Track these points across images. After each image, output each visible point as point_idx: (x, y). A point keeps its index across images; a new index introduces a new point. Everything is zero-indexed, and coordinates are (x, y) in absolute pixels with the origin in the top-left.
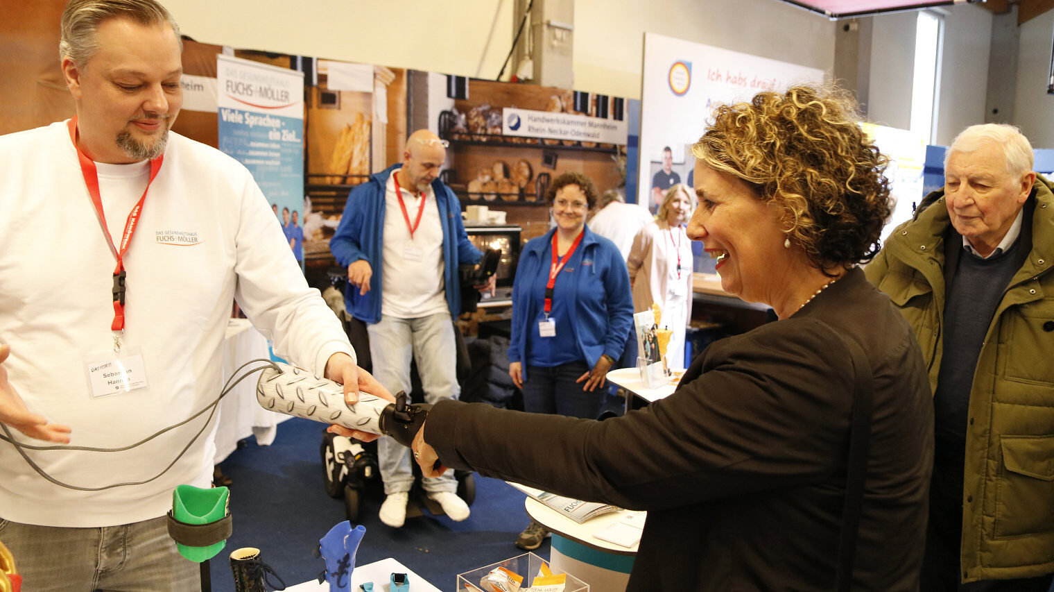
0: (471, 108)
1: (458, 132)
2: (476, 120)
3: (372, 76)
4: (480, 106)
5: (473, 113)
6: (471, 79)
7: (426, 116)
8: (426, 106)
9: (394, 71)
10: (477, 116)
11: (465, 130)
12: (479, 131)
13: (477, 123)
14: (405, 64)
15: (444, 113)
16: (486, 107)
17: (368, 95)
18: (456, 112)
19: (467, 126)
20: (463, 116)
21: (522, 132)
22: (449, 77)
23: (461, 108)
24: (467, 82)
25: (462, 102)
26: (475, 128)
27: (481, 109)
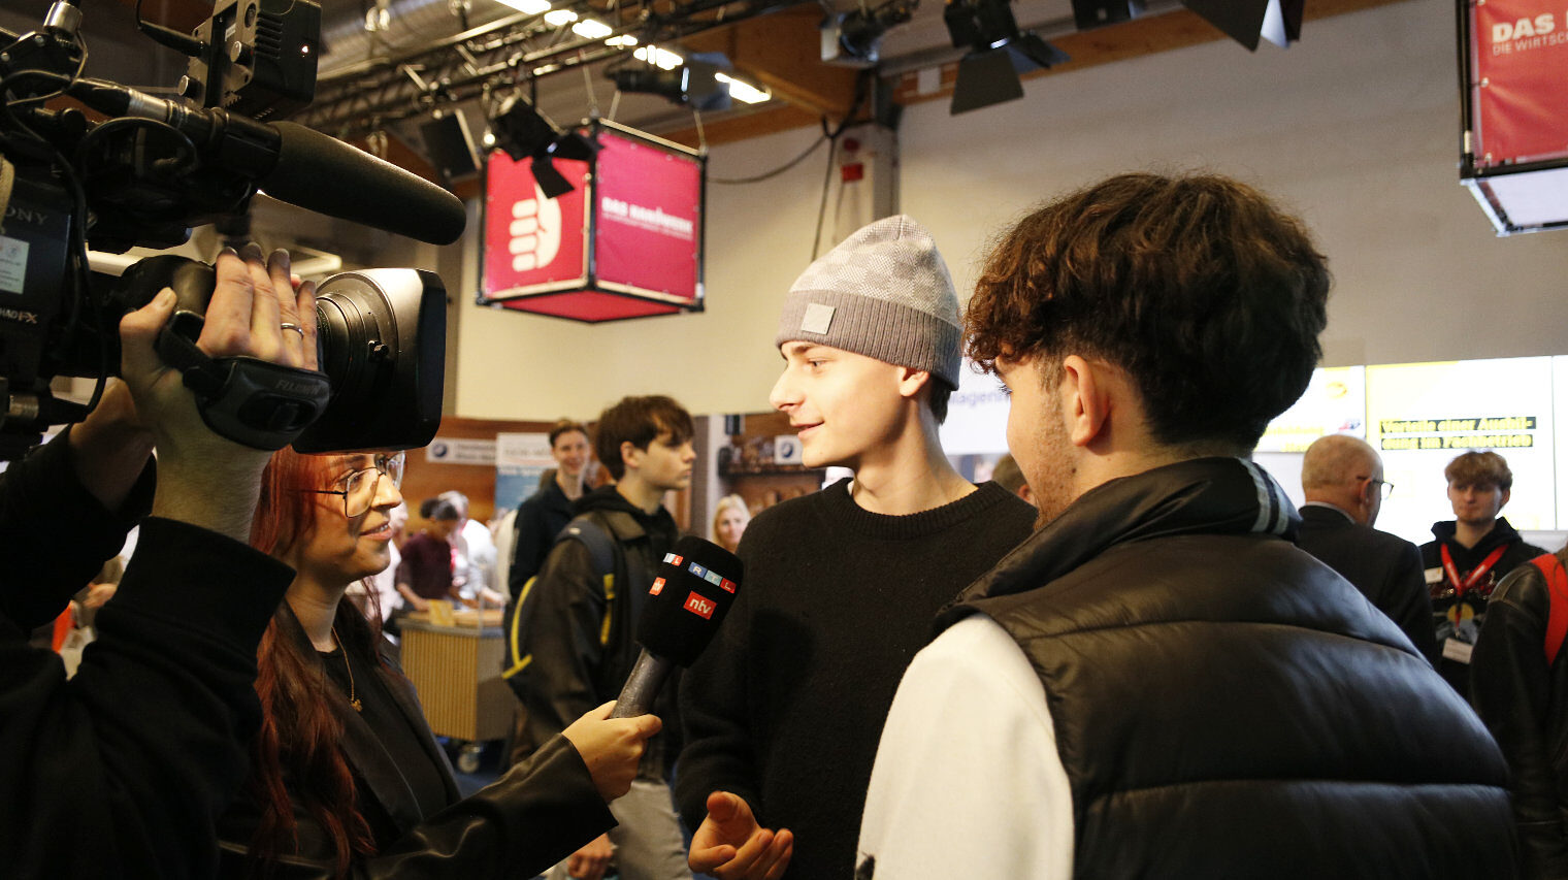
0: (745, 441)
1: (734, 466)
2: (750, 452)
4: (753, 439)
5: (748, 446)
6: (746, 415)
7: (707, 455)
8: (708, 446)
10: (751, 448)
11: (740, 464)
12: (753, 463)
13: (751, 455)
15: (723, 449)
16: (758, 439)
18: (731, 448)
20: (738, 450)
21: (794, 459)
22: (727, 416)
23: (737, 443)
24: (742, 418)
25: (738, 438)
26: (749, 460)
27: (754, 442)
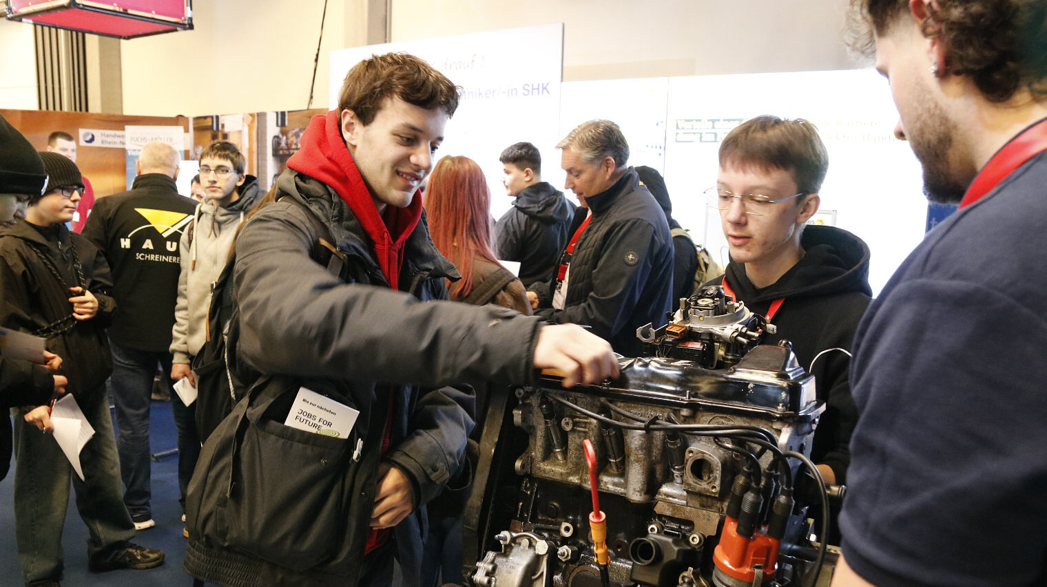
0: (288, 131)
1: (282, 149)
2: (291, 139)
3: (242, 120)
4: (293, 130)
5: (290, 135)
6: (289, 112)
7: (266, 140)
8: (266, 134)
9: (252, 115)
10: (292, 136)
11: (286, 148)
12: (294, 147)
13: (292, 142)
14: (256, 111)
15: (275, 137)
16: (297, 130)
17: (240, 132)
18: (281, 136)
19: (287, 144)
20: (285, 138)
22: (277, 113)
23: (284, 133)
24: (287, 114)
25: (284, 128)
26: (291, 145)
27: (294, 132)
